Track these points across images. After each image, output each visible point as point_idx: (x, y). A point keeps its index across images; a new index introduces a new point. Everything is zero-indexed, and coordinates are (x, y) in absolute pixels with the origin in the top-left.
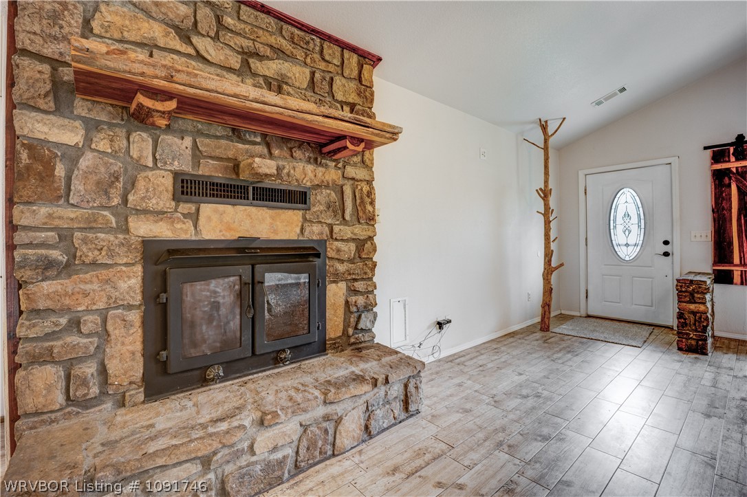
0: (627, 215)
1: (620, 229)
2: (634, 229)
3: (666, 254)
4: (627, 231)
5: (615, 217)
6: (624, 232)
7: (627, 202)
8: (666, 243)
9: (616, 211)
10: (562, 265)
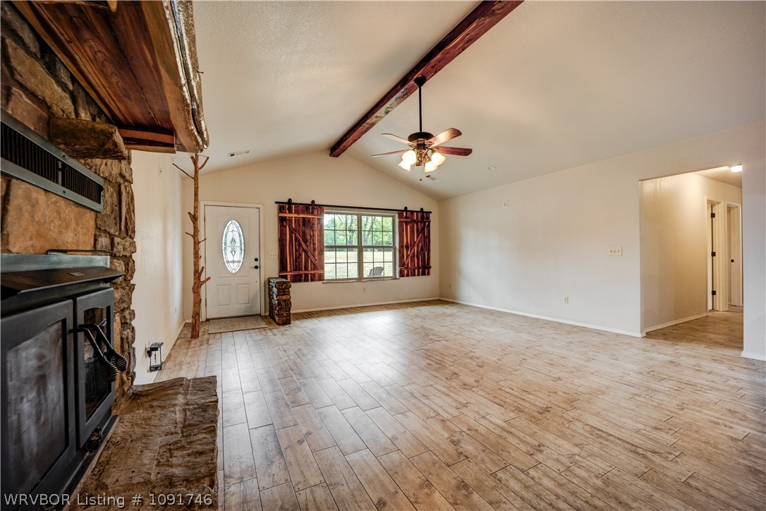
0: (233, 240)
1: (229, 249)
2: (238, 250)
3: (256, 267)
4: (233, 251)
5: (226, 240)
6: (231, 252)
7: (233, 231)
8: (256, 260)
9: (226, 237)
10: (209, 278)
